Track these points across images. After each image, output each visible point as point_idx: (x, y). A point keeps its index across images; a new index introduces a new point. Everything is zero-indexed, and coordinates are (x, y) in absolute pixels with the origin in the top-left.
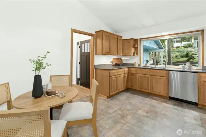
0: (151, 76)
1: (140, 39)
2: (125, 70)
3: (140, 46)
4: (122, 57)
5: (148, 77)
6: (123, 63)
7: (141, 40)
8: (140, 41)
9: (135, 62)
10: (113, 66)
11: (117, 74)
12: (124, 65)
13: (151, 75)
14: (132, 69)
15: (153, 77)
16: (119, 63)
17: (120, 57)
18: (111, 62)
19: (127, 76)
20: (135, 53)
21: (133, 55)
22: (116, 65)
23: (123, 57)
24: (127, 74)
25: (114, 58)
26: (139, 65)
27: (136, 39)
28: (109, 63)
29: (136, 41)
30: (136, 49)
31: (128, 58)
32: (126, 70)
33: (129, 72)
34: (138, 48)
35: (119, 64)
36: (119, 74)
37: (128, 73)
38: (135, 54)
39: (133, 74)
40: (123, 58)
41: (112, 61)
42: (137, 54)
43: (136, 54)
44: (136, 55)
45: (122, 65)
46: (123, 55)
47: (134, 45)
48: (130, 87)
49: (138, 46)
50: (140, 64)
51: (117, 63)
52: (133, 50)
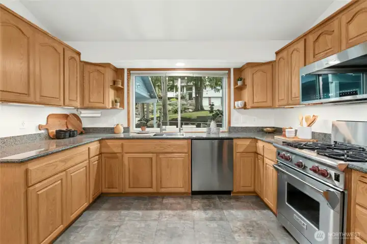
0: (157, 156)
1: (129, 70)
2: (91, 147)
3: (128, 86)
4: (80, 110)
5: (151, 159)
6: (84, 129)
7: (131, 72)
8: (129, 74)
9: (118, 125)
10: (49, 137)
11: (63, 168)
12: (86, 133)
13: (158, 154)
14: (109, 143)
15: (161, 156)
16: (70, 128)
17: (75, 112)
18: (40, 127)
19: (98, 163)
20: (116, 102)
21: (111, 106)
22: (59, 135)
23: (83, 111)
24: (97, 157)
25: (51, 113)
26: (127, 130)
27: (118, 69)
28: (33, 130)
29: (119, 72)
30: (119, 91)
31: (99, 115)
32: (94, 147)
33: (104, 150)
34: (122, 89)
35: (70, 131)
36: (70, 163)
37: (101, 154)
38: (116, 105)
39: (113, 156)
40: (84, 114)
41: (44, 123)
42: (122, 105)
43: (119, 104)
44: (118, 107)
45: (81, 133)
46: (85, 105)
47: (114, 82)
48: (105, 190)
49: (123, 85)
50: (128, 128)
51: (64, 129)
52: (111, 95)
